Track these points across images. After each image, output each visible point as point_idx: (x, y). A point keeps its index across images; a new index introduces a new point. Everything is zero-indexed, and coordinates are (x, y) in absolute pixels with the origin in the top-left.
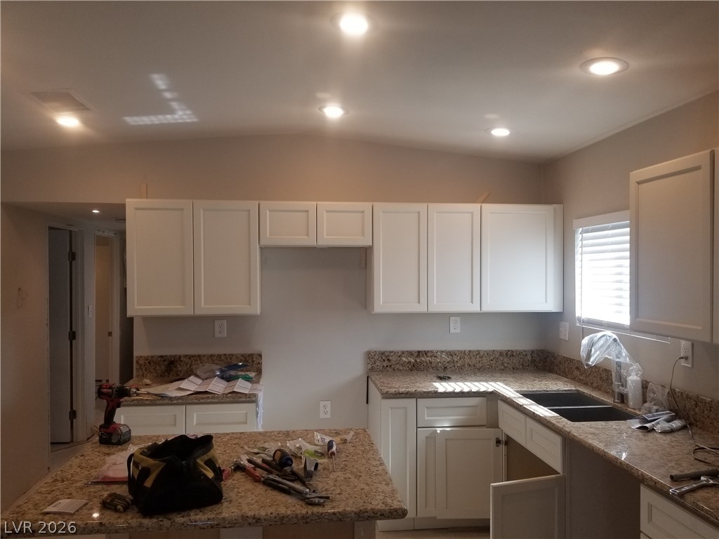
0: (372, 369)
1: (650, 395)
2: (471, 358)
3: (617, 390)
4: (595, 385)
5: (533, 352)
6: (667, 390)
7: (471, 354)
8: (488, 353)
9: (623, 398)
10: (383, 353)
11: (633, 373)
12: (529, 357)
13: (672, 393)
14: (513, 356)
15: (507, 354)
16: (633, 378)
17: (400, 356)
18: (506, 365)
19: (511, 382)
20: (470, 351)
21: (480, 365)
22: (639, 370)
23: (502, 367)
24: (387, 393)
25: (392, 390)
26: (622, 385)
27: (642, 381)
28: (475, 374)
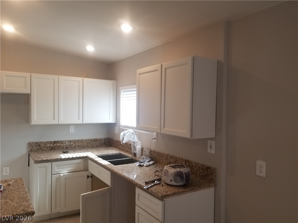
0: (31, 151)
1: (144, 153)
2: (79, 143)
3: (133, 152)
4: (126, 150)
5: (105, 139)
6: (149, 151)
7: (79, 141)
8: (86, 140)
9: (135, 155)
10: (37, 143)
11: (139, 145)
12: (103, 141)
13: (151, 151)
14: (97, 141)
15: (94, 140)
16: (138, 147)
17: (45, 144)
18: (94, 145)
19: (95, 151)
20: (78, 140)
21: (83, 146)
22: (140, 144)
23: (92, 146)
24: (37, 161)
25: (40, 159)
26: (135, 150)
27: (142, 148)
28: (80, 149)
